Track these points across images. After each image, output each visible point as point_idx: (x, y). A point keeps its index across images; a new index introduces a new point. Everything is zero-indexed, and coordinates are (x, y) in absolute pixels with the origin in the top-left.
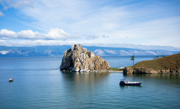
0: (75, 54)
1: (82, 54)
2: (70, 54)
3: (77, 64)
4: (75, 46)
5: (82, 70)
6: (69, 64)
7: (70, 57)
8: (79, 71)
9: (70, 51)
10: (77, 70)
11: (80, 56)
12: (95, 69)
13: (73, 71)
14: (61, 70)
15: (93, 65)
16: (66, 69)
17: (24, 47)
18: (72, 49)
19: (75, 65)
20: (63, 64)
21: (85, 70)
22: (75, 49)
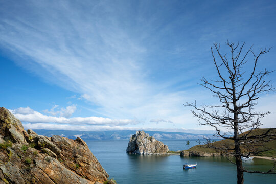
0: (139, 139)
1: (145, 139)
2: (135, 139)
3: (141, 148)
4: (139, 132)
5: (145, 153)
6: (134, 147)
7: (135, 141)
8: (143, 154)
9: (134, 136)
10: (141, 153)
11: (143, 141)
12: (156, 152)
13: (138, 154)
14: (128, 152)
15: (154, 149)
16: (131, 152)
17: (94, 132)
18: (137, 135)
19: (139, 148)
20: (129, 147)
21: (148, 153)
22: (139, 135)
